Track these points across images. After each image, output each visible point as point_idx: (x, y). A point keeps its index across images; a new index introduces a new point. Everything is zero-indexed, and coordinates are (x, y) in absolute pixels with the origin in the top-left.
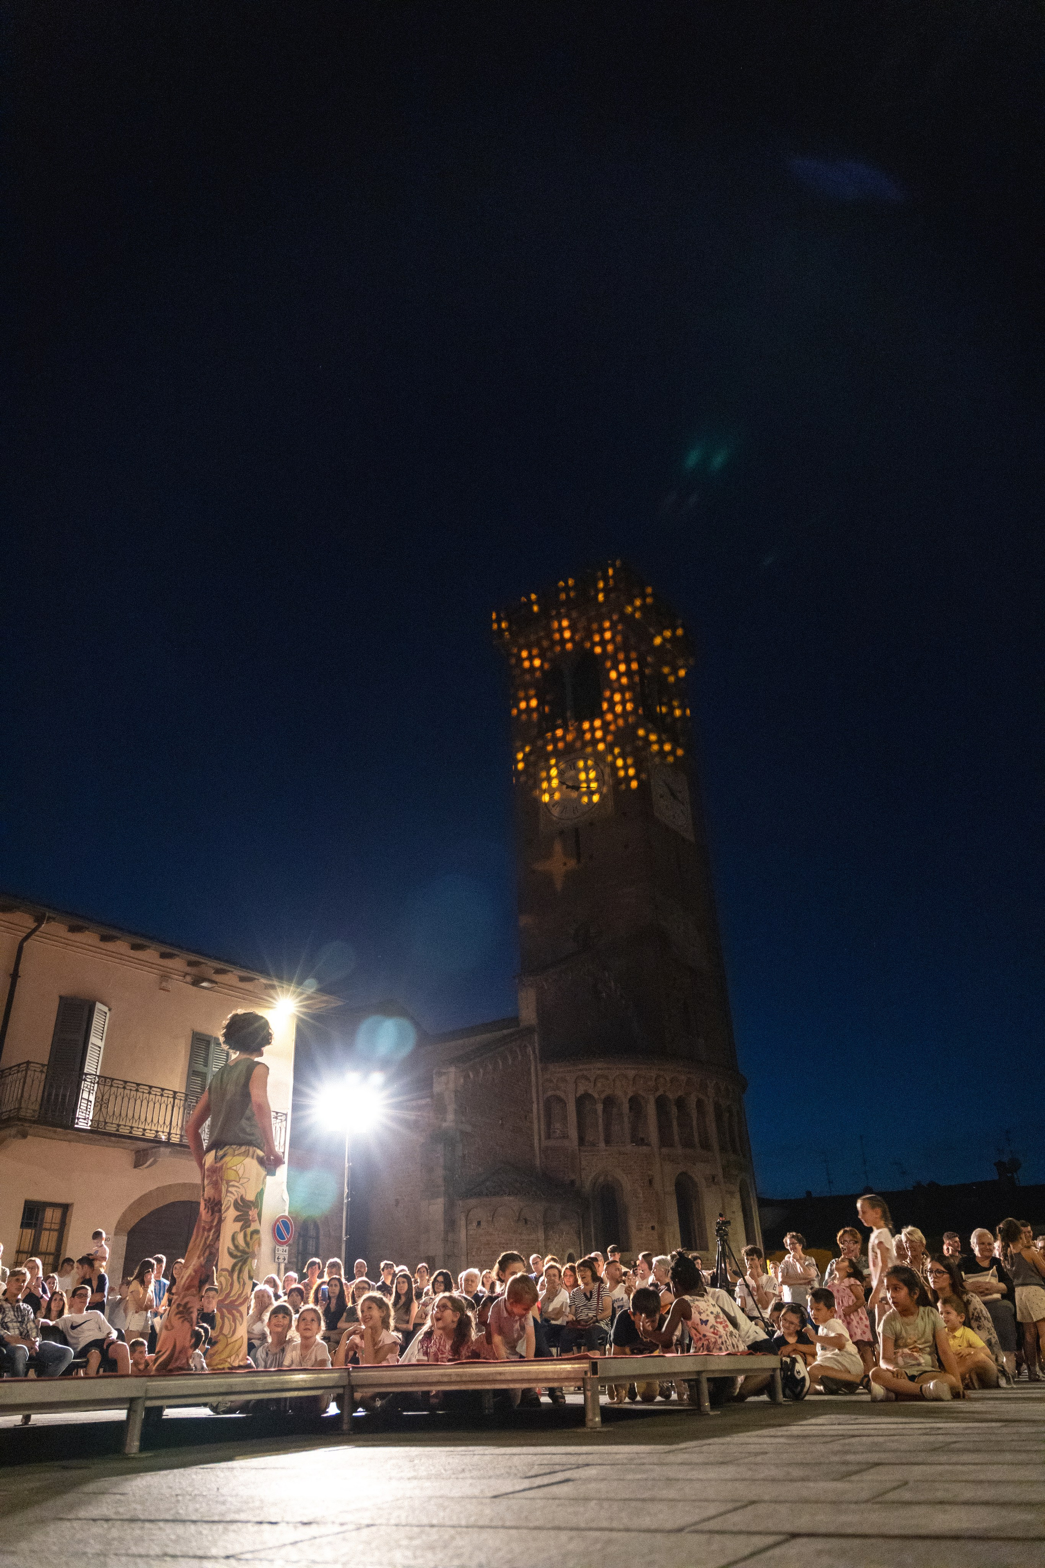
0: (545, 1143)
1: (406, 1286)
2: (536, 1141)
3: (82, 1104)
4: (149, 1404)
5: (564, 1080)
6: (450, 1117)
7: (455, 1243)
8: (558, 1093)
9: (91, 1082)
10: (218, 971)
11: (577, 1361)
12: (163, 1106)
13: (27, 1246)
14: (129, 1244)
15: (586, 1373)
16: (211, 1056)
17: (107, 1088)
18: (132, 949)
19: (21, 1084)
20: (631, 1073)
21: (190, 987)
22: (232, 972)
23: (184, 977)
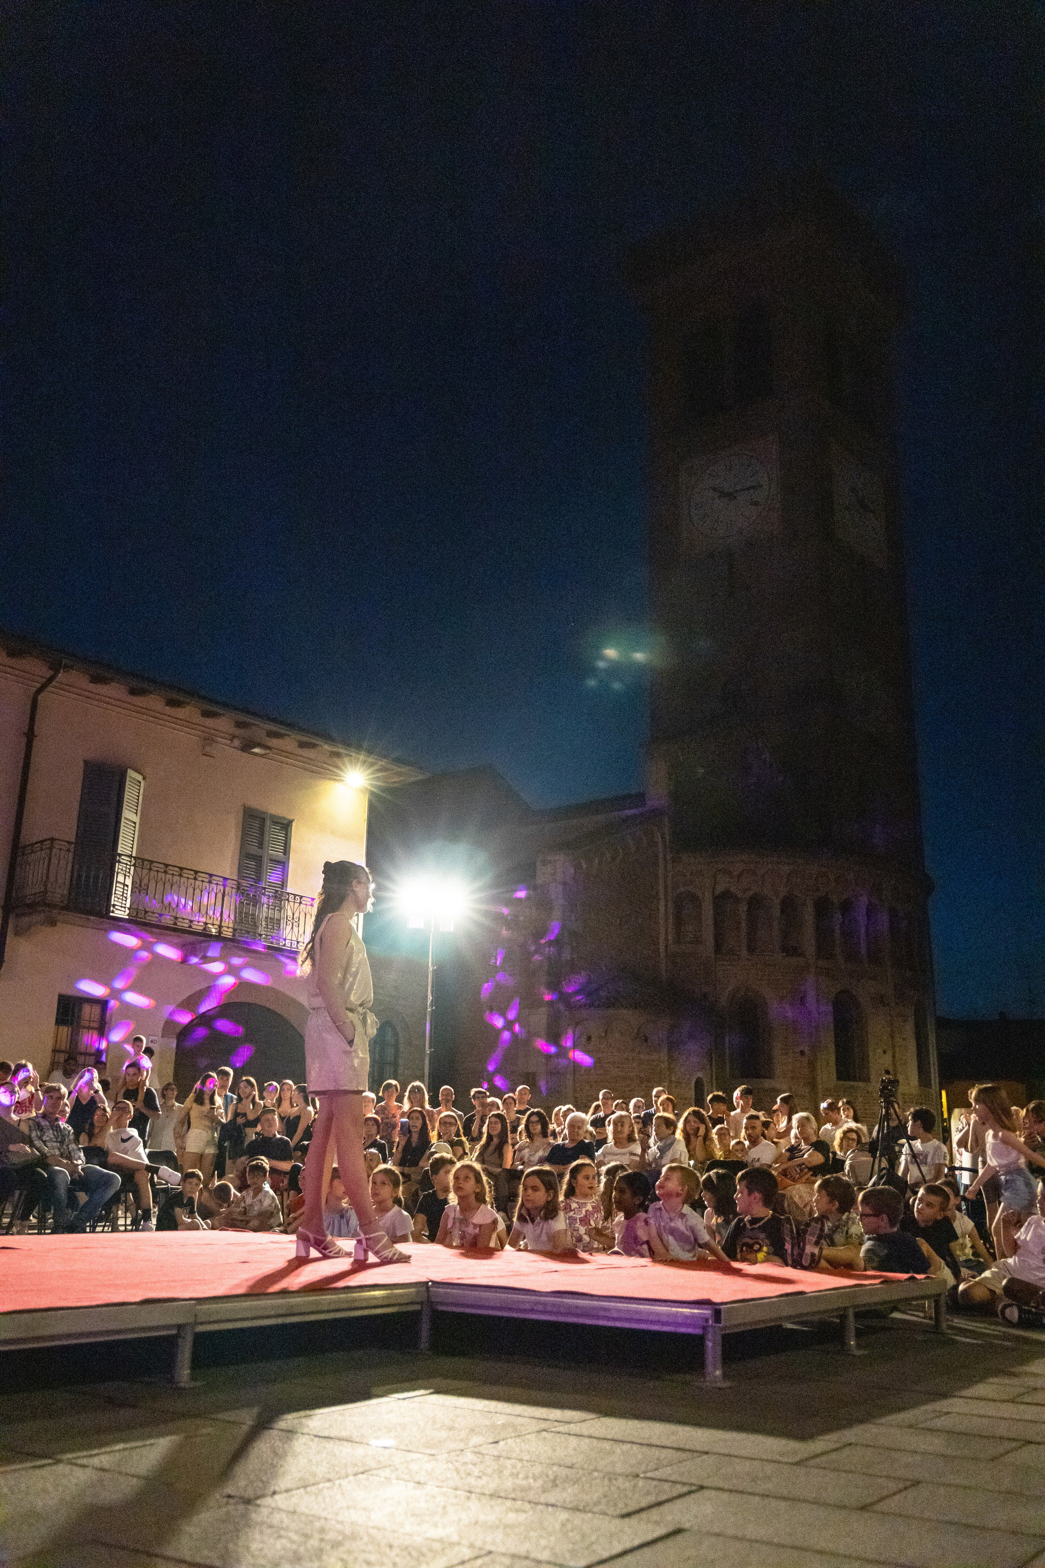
0: (673, 948)
1: (499, 1126)
2: (662, 945)
3: (117, 889)
5: (699, 874)
8: (692, 889)
9: (127, 864)
10: (272, 734)
11: (697, 1306)
13: (62, 1042)
14: (178, 1051)
15: (707, 1320)
16: (266, 837)
17: (145, 871)
18: (168, 706)
19: (46, 863)
20: (786, 869)
21: (239, 752)
22: (289, 736)
23: (232, 740)
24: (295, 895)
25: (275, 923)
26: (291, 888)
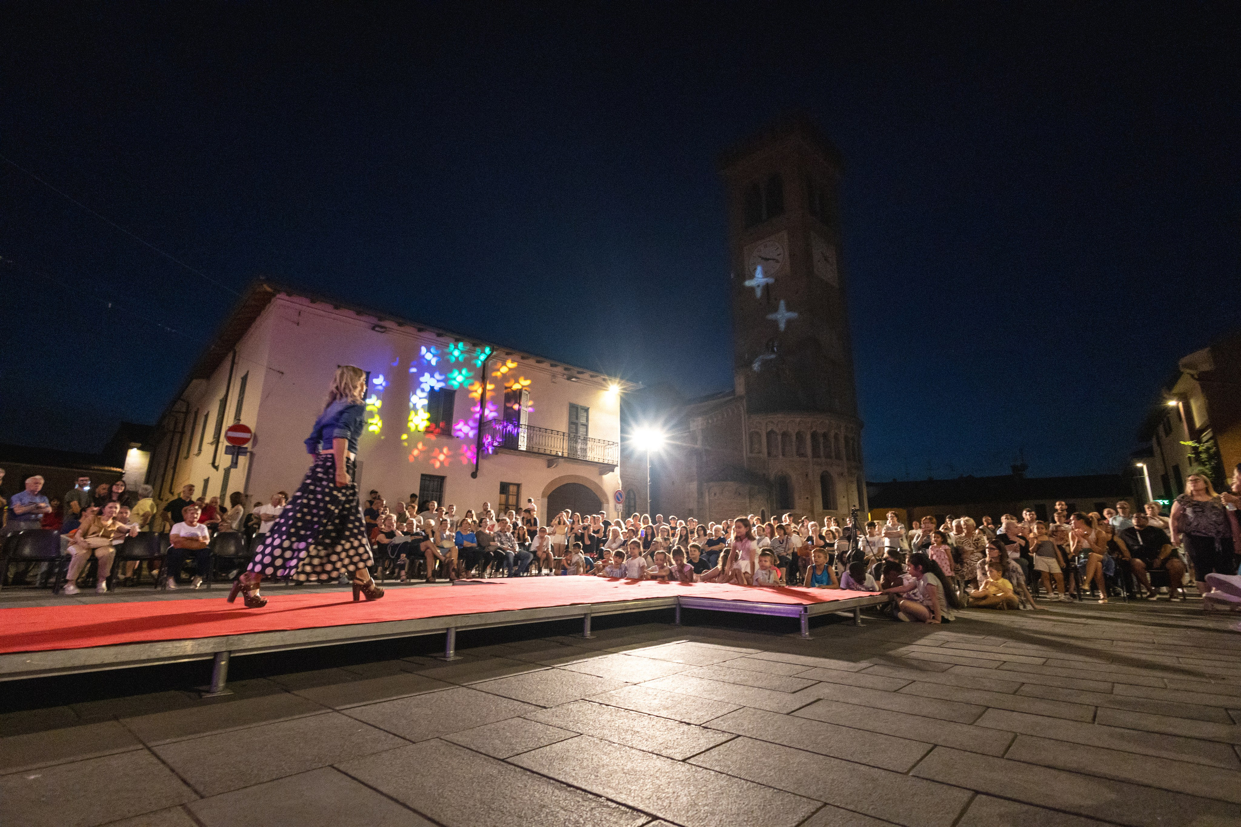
0: (749, 455)
2: (744, 454)
3: (521, 439)
4: (593, 615)
5: (760, 423)
6: (699, 442)
7: (703, 503)
8: (757, 430)
9: (524, 428)
10: (580, 373)
12: (559, 439)
13: (503, 501)
14: (548, 502)
15: (801, 612)
16: (579, 415)
17: (532, 431)
18: (537, 361)
20: (798, 420)
21: (566, 381)
22: (586, 373)
23: (563, 376)
24: (592, 439)
25: (584, 451)
26: (590, 436)
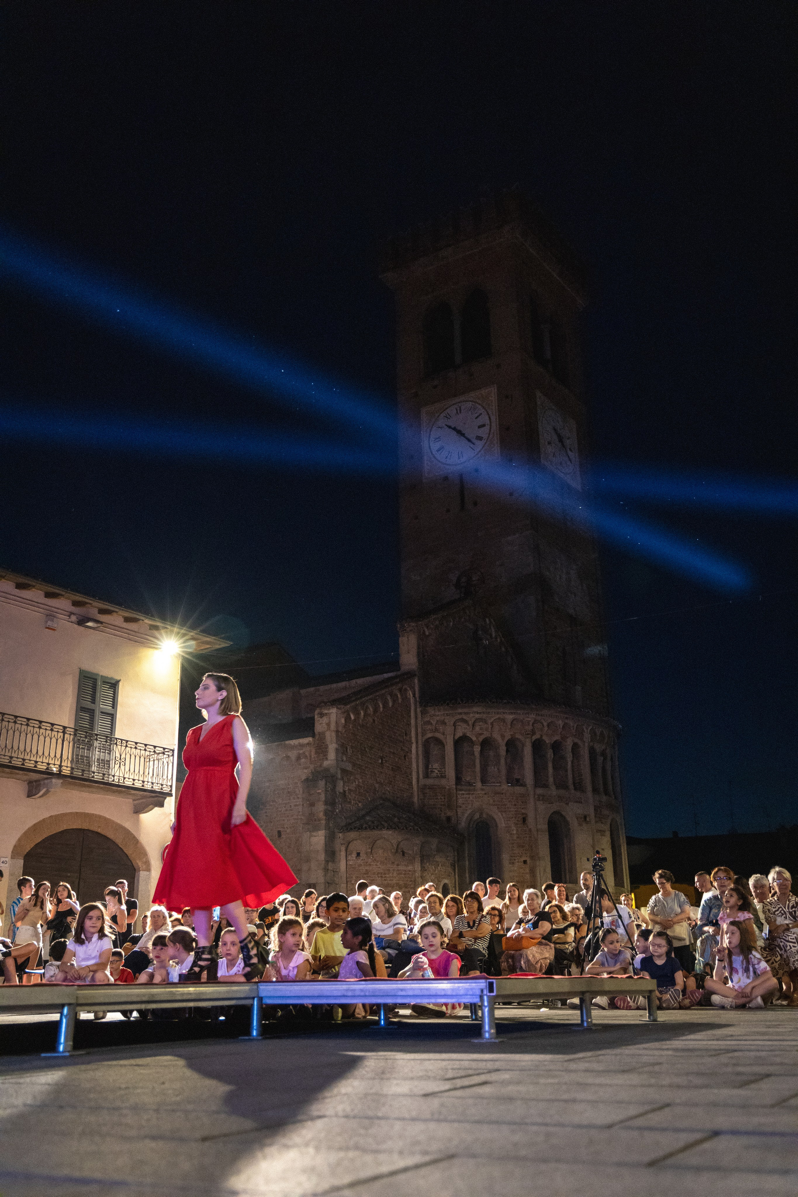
0: (423, 782)
2: (414, 780)
5: (444, 723)
6: (332, 755)
7: (335, 872)
8: (437, 735)
10: (102, 611)
12: (54, 740)
14: (25, 867)
16: (98, 695)
18: (16, 588)
20: (509, 717)
21: (76, 626)
22: (117, 612)
23: (69, 616)
24: (122, 740)
25: (105, 764)
26: (118, 734)
